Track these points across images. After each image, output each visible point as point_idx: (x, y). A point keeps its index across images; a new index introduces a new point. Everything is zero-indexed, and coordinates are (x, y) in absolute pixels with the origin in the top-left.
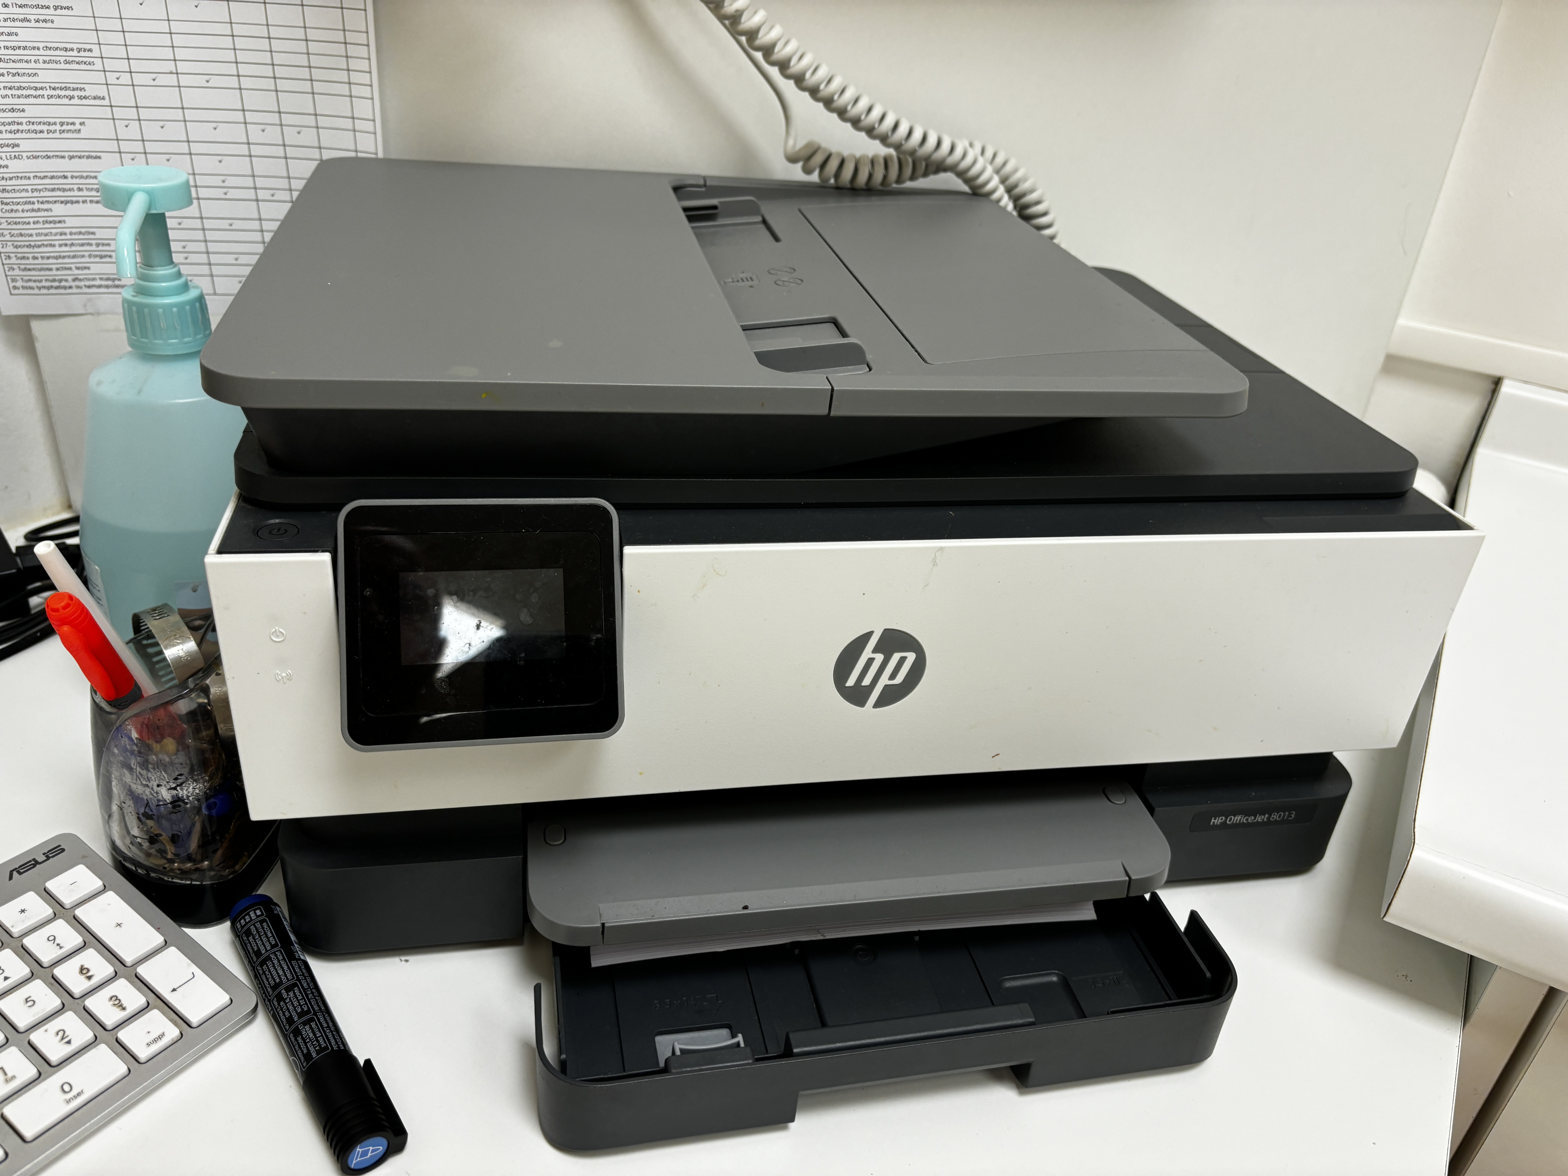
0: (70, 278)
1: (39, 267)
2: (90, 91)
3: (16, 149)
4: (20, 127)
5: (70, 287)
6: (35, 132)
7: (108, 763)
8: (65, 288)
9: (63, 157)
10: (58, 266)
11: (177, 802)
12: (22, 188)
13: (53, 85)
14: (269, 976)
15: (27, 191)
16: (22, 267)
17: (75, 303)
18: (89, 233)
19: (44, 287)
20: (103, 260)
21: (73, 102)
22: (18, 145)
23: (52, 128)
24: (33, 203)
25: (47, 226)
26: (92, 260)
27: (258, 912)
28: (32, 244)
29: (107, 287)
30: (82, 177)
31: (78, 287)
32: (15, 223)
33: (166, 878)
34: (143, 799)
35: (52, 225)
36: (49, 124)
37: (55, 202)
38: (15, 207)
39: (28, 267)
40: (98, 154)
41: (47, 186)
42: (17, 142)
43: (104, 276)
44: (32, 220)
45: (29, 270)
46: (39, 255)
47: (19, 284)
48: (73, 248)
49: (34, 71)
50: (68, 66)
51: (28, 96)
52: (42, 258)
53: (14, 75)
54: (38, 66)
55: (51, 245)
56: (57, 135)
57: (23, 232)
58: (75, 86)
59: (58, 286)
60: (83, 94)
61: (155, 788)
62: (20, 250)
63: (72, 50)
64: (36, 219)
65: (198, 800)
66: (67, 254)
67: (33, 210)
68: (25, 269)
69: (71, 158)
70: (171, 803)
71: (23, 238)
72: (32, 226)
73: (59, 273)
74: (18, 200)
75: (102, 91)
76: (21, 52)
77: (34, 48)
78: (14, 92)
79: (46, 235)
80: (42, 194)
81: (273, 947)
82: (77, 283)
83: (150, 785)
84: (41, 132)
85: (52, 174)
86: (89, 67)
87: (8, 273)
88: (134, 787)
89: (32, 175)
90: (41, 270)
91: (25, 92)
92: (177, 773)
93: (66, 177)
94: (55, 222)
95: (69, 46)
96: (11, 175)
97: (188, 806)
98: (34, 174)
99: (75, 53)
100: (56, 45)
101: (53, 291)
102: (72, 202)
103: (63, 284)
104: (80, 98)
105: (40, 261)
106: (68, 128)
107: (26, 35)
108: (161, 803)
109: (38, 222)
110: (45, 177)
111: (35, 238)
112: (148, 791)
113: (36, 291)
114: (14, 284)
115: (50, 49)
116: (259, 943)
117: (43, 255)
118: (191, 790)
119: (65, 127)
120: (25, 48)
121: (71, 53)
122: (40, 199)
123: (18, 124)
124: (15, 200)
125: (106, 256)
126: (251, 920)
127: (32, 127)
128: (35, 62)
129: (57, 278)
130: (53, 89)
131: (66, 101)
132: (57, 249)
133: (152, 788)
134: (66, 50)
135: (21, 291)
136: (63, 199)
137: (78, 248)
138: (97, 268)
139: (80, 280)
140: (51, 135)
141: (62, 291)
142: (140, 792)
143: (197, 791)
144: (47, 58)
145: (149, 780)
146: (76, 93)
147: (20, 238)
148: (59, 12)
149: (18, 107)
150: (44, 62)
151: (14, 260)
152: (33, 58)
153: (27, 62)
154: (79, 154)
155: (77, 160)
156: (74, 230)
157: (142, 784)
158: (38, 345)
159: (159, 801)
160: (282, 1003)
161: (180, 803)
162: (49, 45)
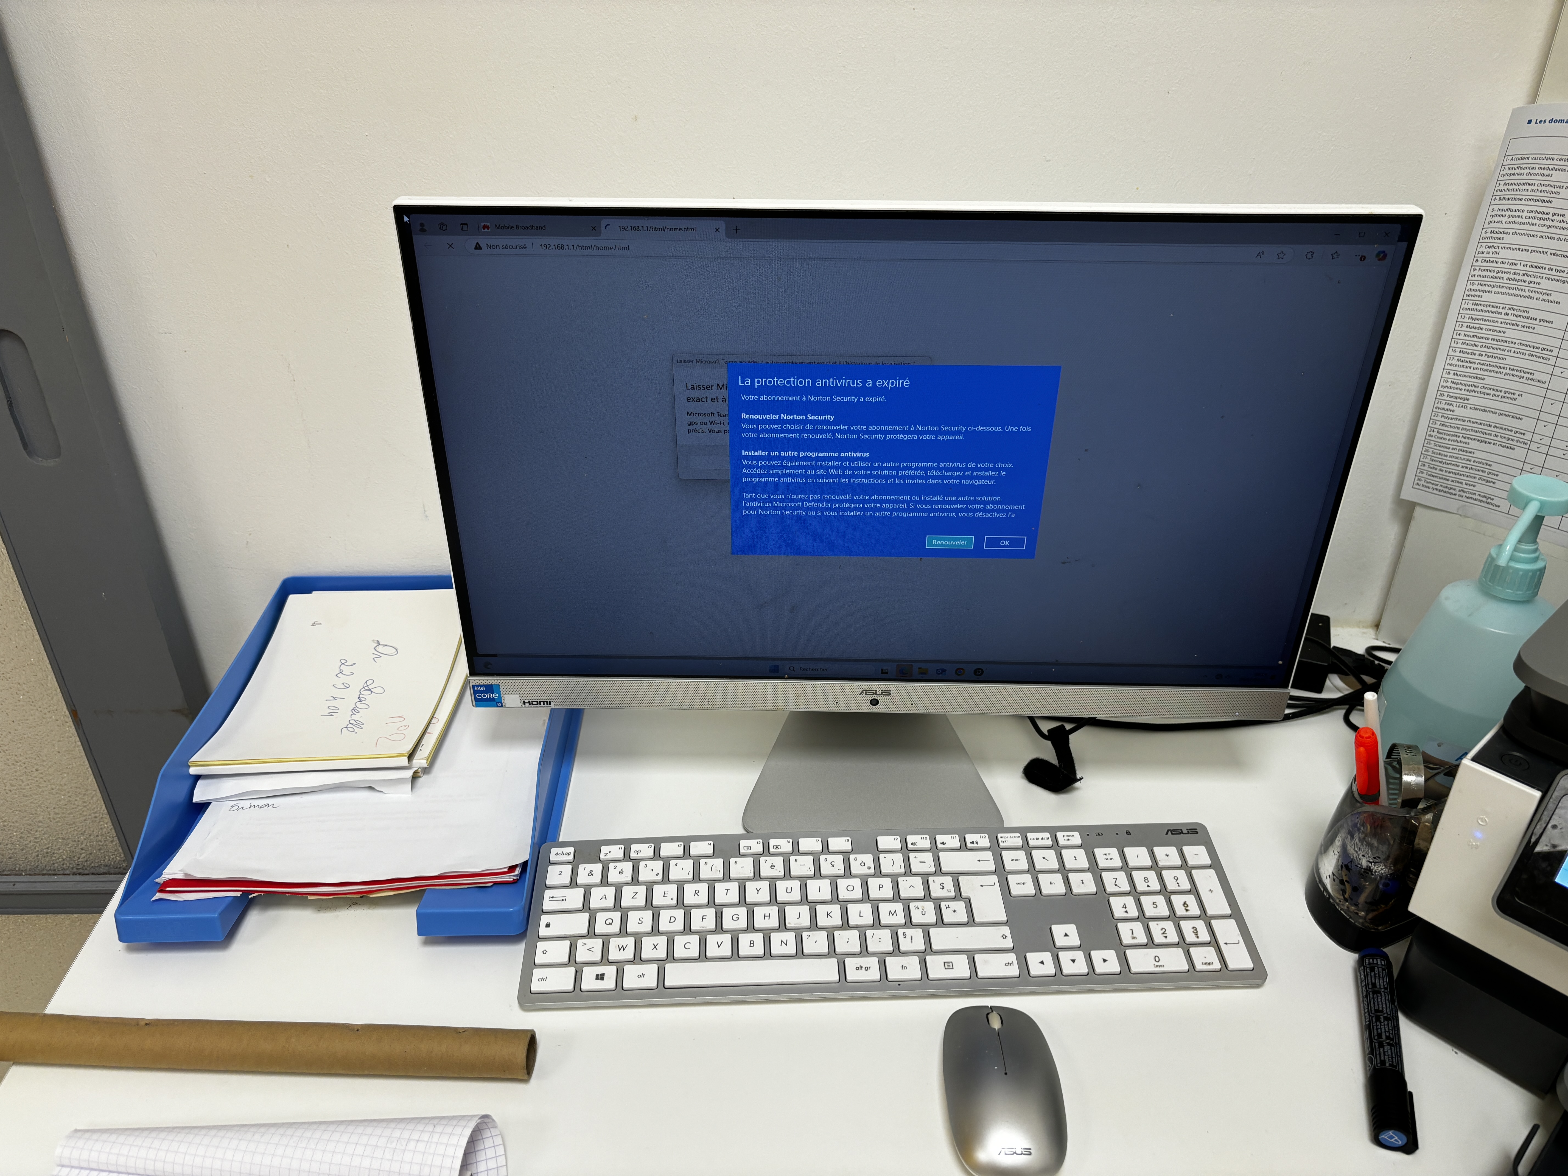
0: (1458, 489)
1: (1441, 476)
2: (1537, 376)
3: (1466, 402)
4: (1476, 389)
5: (1455, 495)
6: (1485, 394)
7: (1342, 826)
8: (1451, 494)
9: (1495, 413)
10: (1454, 479)
11: (1368, 870)
12: (1456, 426)
13: (1512, 367)
14: (1376, 1003)
15: (1459, 428)
16: (1430, 473)
17: (1453, 504)
18: (1487, 464)
19: (1437, 489)
20: (1488, 484)
21: (1521, 380)
22: (1468, 400)
23: (1497, 393)
24: (1459, 437)
25: (1460, 452)
26: (1480, 482)
27: (1383, 963)
28: (1444, 461)
29: (1481, 501)
30: (1502, 428)
31: (1460, 496)
32: (1440, 446)
33: (1337, 907)
34: (1350, 857)
35: (1464, 453)
36: (1497, 390)
37: (1474, 440)
38: (1444, 437)
39: (1433, 474)
40: (1521, 417)
41: (1473, 429)
42: (1468, 397)
43: (1482, 494)
44: (1451, 447)
45: (1433, 476)
46: (1444, 469)
47: (1421, 483)
48: (1471, 471)
49: (1504, 357)
50: (1530, 358)
51: (1491, 371)
52: (1446, 471)
53: (1489, 357)
54: (1509, 354)
55: (1456, 465)
56: (1499, 399)
57: (1442, 452)
58: (1527, 370)
59: (1448, 491)
60: (1531, 377)
61: (1361, 856)
62: (1434, 463)
63: (1538, 348)
64: (1454, 447)
65: (1381, 877)
66: (1464, 473)
67: (1456, 441)
68: (1431, 475)
69: (1500, 414)
70: (1364, 869)
71: (1440, 457)
72: (1450, 450)
73: (1452, 483)
74: (1449, 433)
75: (1546, 378)
76: (1503, 344)
77: (1512, 343)
78: (1483, 367)
79: (1457, 458)
80: (1468, 433)
81: (1385, 988)
82: (1462, 493)
83: (1359, 852)
84: (1489, 394)
85: (1481, 422)
86: (1545, 361)
87: (1418, 474)
88: (1349, 848)
89: (1467, 419)
90: (1442, 478)
91: (1491, 368)
92: (1377, 855)
93: (1490, 426)
94: (1467, 452)
95: (1536, 345)
96: (1453, 417)
97: (1373, 876)
98: (1469, 419)
99: (1540, 351)
100: (1528, 343)
101: (1442, 493)
102: (1486, 442)
103: (1452, 491)
104: (1528, 379)
105: (1444, 473)
106: (1509, 395)
107: (1511, 334)
108: (1359, 866)
109: (1455, 449)
110: (1476, 423)
111: (1448, 458)
112: (1355, 855)
113: (1431, 490)
114: (1418, 482)
115: (1523, 345)
116: (1377, 980)
117: (1447, 470)
118: (1380, 869)
119: (1507, 395)
120: (1505, 342)
121: (1536, 350)
122: (1464, 436)
123: (1475, 387)
124: (1446, 432)
125: (1490, 482)
126: (1377, 963)
127: (1484, 390)
128: (1508, 351)
129: (1449, 486)
130: (1512, 370)
131: (1517, 379)
132: (1460, 468)
133: (1359, 855)
134: (1534, 347)
135: (1421, 487)
136: (1480, 439)
137: (1474, 472)
138: (1480, 488)
139: (1464, 492)
140: (1494, 398)
141: (1449, 495)
142: (1351, 852)
143: (1383, 872)
144: (1517, 350)
145: (1360, 849)
146: (1526, 375)
147: (1438, 456)
148: (1542, 323)
149: (1480, 376)
150: (1515, 352)
151: (1426, 468)
152: (1507, 349)
153: (1502, 350)
154: (1507, 413)
155: (1504, 417)
156: (1477, 460)
157: (1354, 849)
158: (1413, 523)
159: (1359, 864)
160: (1378, 1023)
161: (1370, 873)
162: (1523, 342)
